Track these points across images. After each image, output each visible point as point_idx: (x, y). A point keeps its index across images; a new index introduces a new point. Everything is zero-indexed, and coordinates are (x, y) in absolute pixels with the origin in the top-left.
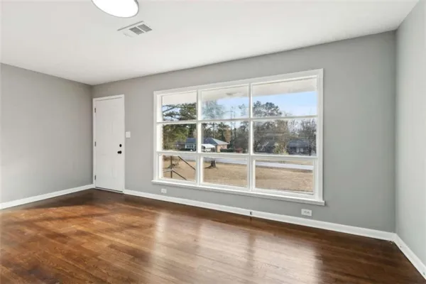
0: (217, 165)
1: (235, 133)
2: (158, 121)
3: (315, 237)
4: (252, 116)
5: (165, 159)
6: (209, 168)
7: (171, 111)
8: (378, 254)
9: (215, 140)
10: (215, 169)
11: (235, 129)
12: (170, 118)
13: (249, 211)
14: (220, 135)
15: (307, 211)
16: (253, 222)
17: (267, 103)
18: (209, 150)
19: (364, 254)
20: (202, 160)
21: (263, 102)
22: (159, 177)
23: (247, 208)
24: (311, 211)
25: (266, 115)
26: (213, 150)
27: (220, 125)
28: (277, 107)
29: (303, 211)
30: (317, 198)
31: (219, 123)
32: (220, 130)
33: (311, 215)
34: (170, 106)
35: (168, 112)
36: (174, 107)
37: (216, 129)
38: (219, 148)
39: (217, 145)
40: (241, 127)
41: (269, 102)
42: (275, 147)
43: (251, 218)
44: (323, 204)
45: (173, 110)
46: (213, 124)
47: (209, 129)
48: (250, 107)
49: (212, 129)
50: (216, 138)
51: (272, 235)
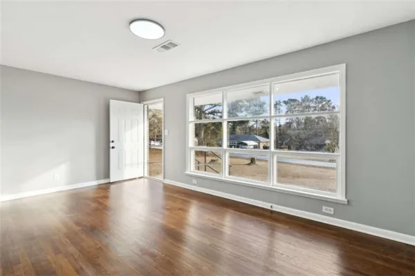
0: (256, 162)
1: (280, 130)
2: (190, 120)
3: (334, 235)
4: (273, 114)
5: (198, 153)
6: (249, 164)
7: (213, 109)
8: (402, 258)
9: (259, 137)
10: (255, 166)
11: (280, 126)
12: (212, 116)
13: (270, 204)
14: (263, 131)
15: (329, 208)
16: (274, 215)
17: (317, 98)
18: (252, 147)
19: (385, 256)
20: (227, 155)
21: (312, 96)
22: (191, 169)
23: (269, 202)
24: (332, 209)
25: (315, 110)
26: (255, 147)
27: (263, 122)
28: (329, 101)
29: (324, 208)
30: (340, 196)
31: (262, 120)
32: (263, 127)
33: (332, 213)
34: (211, 105)
35: (210, 110)
36: (215, 106)
37: (259, 126)
38: (262, 145)
39: (259, 142)
40: (287, 123)
41: (320, 96)
42: (325, 145)
43: (272, 212)
44: (346, 203)
45: (215, 108)
46: (257, 121)
47: (253, 126)
48: (270, 104)
49: (255, 126)
50: (260, 135)
51: (287, 227)
